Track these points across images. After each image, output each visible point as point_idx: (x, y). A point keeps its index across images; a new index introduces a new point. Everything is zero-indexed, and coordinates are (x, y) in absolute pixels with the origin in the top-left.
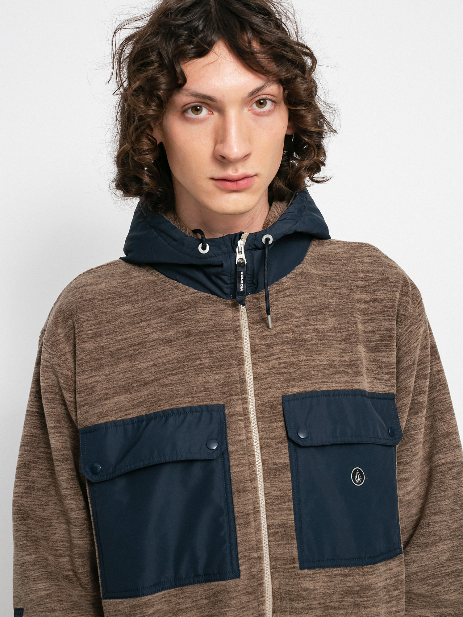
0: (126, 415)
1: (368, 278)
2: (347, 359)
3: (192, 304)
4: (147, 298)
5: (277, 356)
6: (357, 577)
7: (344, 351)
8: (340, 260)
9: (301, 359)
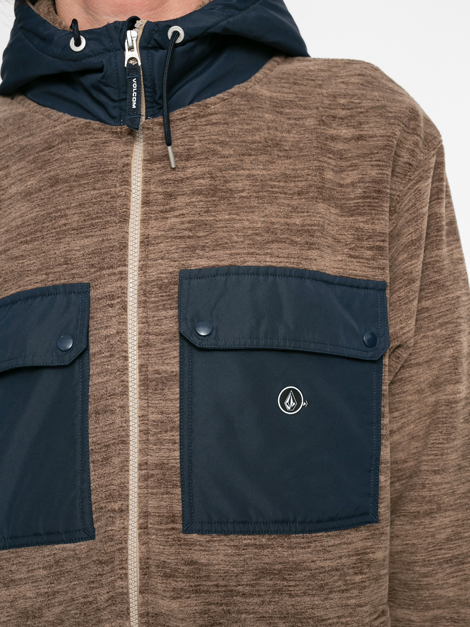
1: (353, 105)
2: (298, 221)
3: (64, 137)
5: (181, 212)
6: (280, 549)
7: (295, 209)
8: (313, 80)
9: (220, 218)
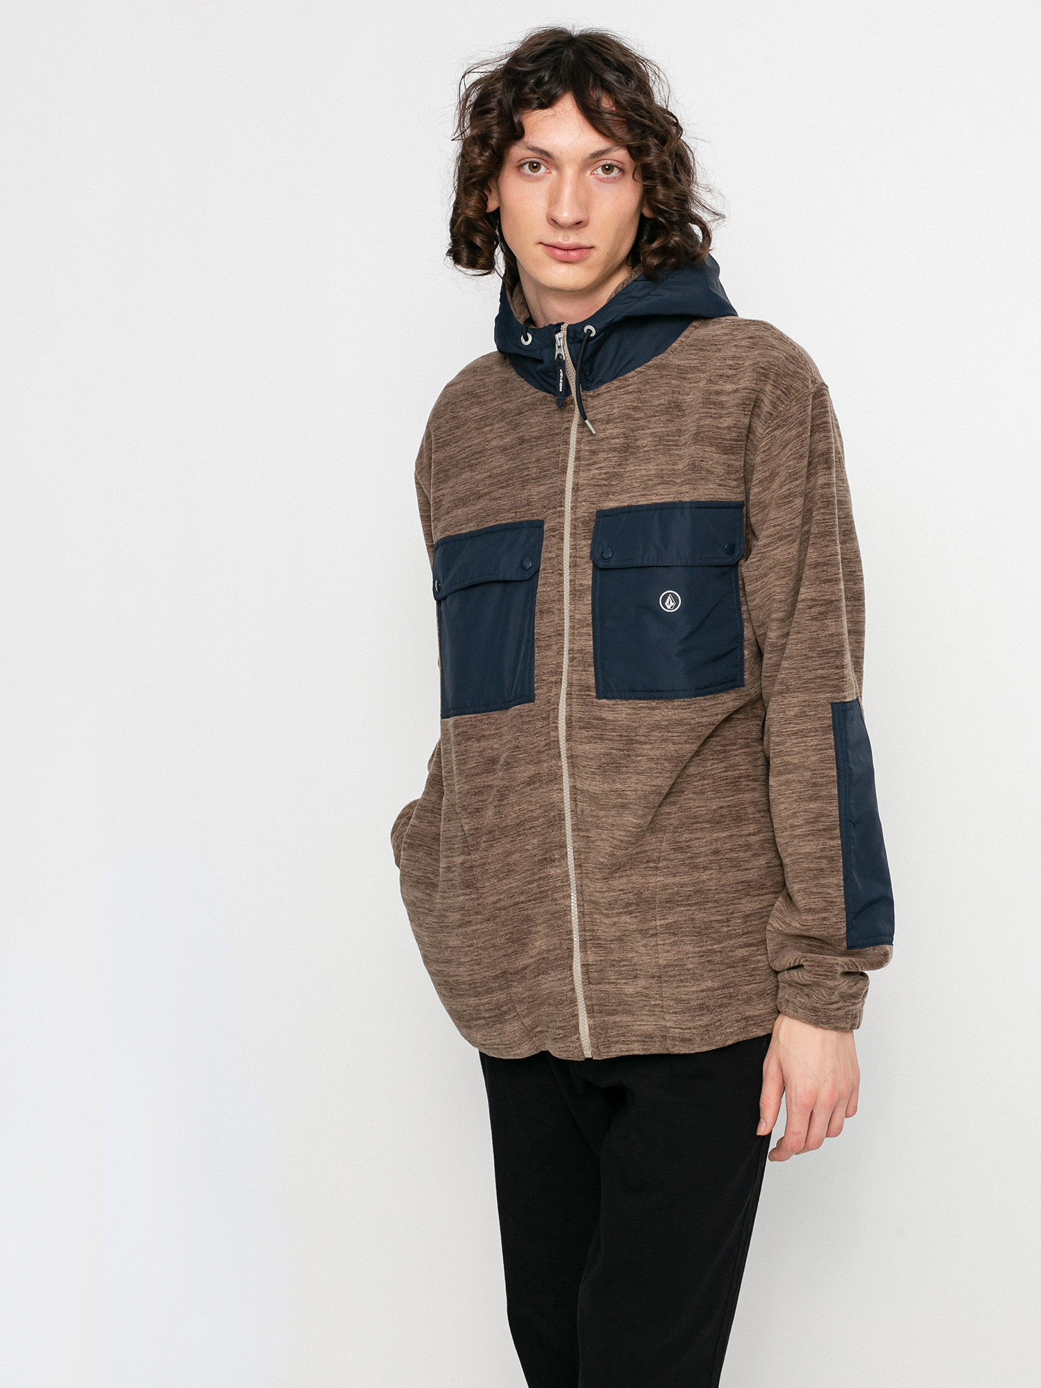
0: (460, 530)
4: (495, 399)
